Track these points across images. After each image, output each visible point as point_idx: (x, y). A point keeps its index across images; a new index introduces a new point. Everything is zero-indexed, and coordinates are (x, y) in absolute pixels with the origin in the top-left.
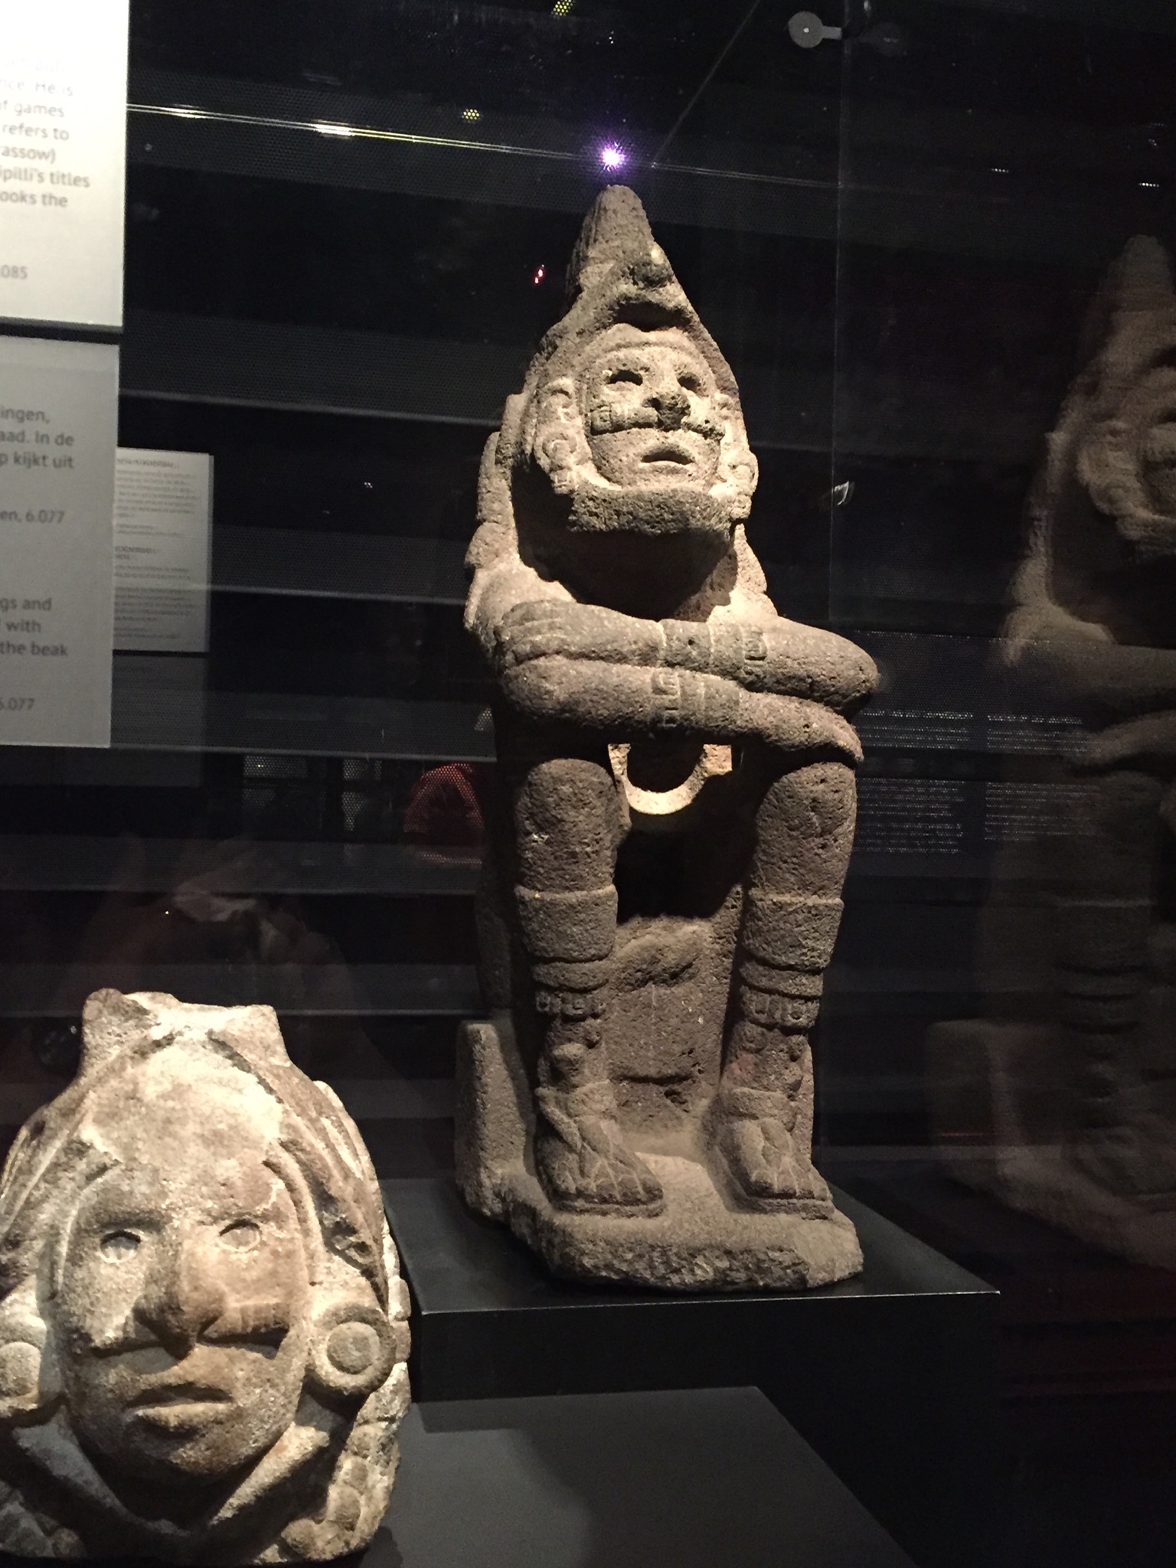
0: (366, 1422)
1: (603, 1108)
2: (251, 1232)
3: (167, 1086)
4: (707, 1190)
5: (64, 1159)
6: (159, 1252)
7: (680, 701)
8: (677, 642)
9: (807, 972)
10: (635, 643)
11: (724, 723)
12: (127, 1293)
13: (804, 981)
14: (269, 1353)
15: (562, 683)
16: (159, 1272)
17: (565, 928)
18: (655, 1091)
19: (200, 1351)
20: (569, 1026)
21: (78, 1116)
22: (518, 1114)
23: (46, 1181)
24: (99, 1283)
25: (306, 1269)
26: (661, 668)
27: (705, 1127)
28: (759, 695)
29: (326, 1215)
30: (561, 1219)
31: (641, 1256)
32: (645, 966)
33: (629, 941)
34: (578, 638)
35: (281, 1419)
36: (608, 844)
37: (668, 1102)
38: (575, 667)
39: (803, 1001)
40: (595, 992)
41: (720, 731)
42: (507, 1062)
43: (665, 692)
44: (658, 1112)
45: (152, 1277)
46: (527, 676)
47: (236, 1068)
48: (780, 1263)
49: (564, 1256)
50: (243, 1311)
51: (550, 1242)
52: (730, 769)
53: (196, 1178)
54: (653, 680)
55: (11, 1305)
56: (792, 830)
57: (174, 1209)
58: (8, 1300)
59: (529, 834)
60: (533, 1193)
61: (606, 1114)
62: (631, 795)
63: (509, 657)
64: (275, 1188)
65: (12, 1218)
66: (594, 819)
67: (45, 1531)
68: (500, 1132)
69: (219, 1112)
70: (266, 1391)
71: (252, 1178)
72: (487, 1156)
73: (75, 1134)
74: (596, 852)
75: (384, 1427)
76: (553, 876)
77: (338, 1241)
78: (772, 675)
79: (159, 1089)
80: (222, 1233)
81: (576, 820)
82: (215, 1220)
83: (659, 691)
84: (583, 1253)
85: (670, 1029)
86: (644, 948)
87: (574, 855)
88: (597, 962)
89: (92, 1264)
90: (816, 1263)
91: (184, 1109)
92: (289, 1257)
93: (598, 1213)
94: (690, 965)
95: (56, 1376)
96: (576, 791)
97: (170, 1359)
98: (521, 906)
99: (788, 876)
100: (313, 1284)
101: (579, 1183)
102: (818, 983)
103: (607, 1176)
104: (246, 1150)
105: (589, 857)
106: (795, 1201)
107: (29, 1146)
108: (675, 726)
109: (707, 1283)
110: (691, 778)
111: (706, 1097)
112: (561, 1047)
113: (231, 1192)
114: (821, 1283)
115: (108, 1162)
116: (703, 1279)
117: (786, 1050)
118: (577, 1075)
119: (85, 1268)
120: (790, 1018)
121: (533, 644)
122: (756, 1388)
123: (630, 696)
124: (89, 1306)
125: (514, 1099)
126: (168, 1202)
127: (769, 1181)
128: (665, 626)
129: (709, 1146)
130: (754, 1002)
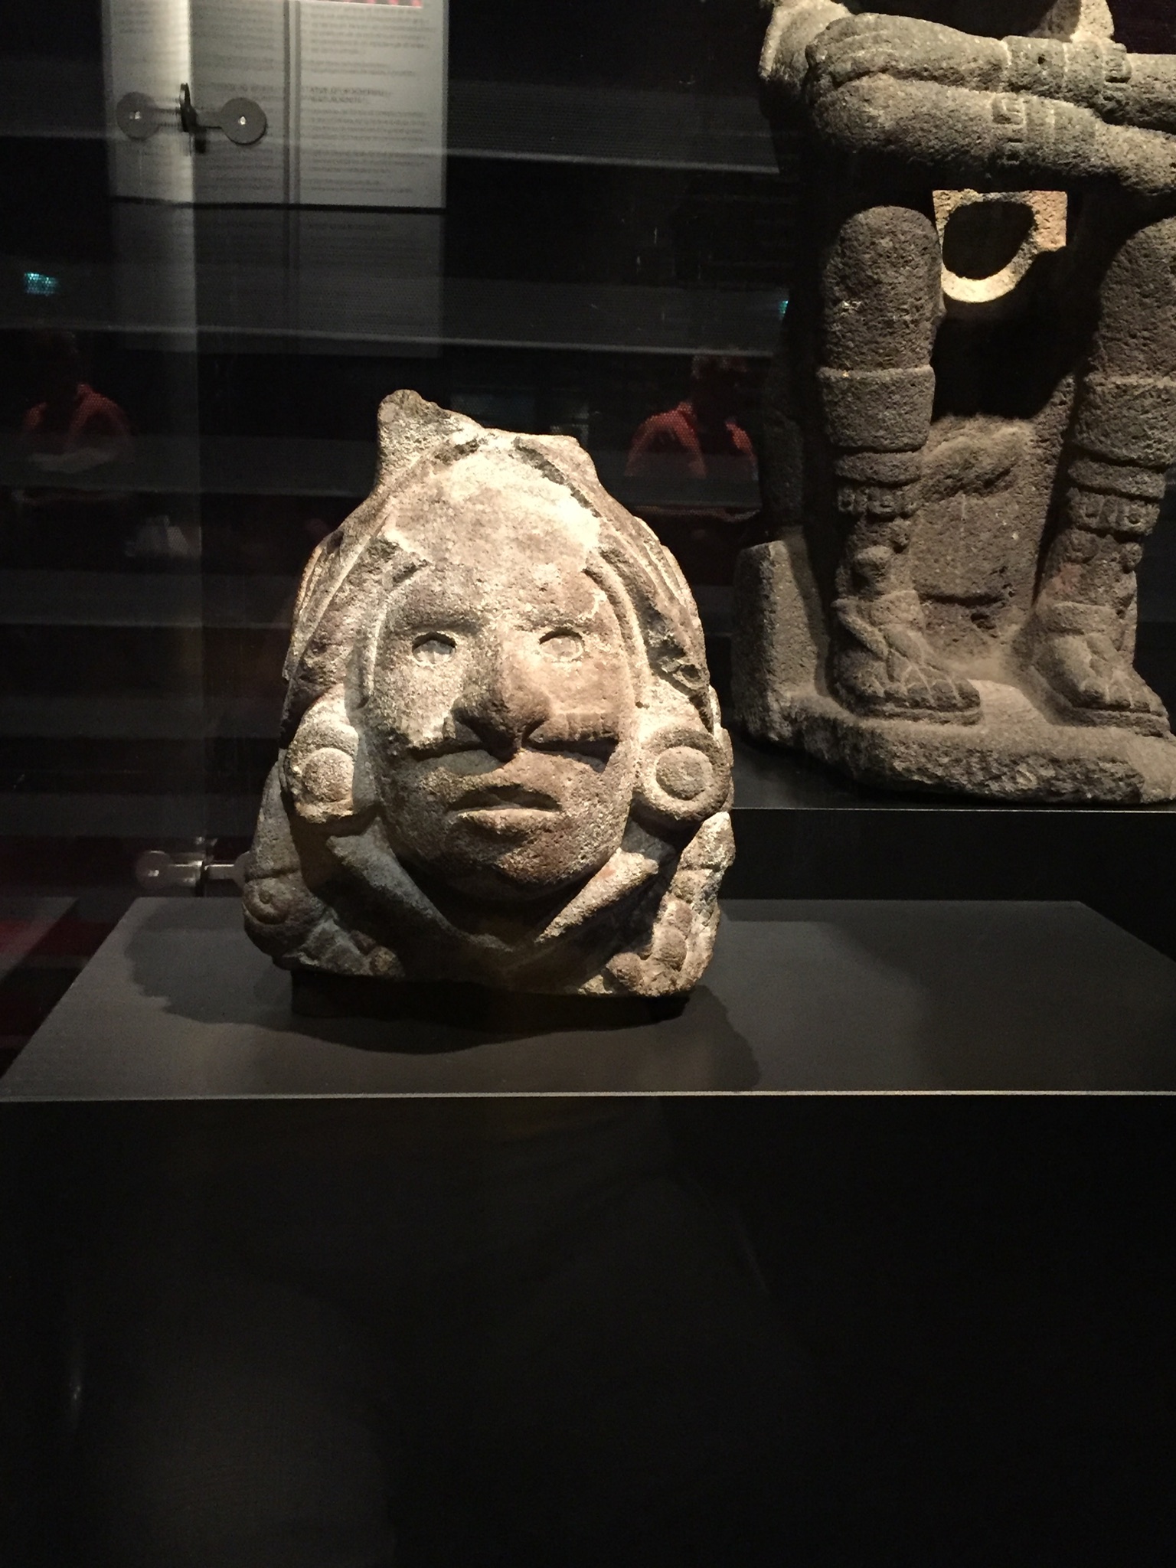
0: (690, 867)
1: (911, 618)
2: (573, 642)
3: (474, 490)
4: (1024, 706)
5: (368, 560)
6: (476, 655)
7: (1025, 131)
8: (1024, 60)
9: (1150, 468)
10: (975, 60)
11: (1075, 160)
12: (444, 695)
13: (1146, 479)
14: (598, 765)
15: (888, 106)
16: (478, 672)
17: (876, 411)
18: (960, 613)
19: (524, 756)
20: (875, 527)
21: (379, 522)
22: (809, 635)
23: (351, 583)
24: (413, 686)
25: (631, 687)
26: (1004, 93)
27: (1016, 651)
28: (1118, 129)
29: (651, 633)
30: (868, 724)
31: (958, 761)
32: (956, 471)
33: (940, 443)
34: (908, 53)
35: (608, 841)
36: (928, 314)
37: (975, 626)
38: (904, 88)
39: (1143, 503)
40: (907, 488)
41: (1070, 170)
42: (798, 579)
43: (1008, 120)
44: (963, 636)
45: (470, 679)
46: (847, 99)
47: (546, 479)
48: (1112, 774)
49: (875, 760)
50: (570, 718)
51: (856, 748)
52: (1063, 244)
53: (513, 580)
54: (995, 106)
55: (319, 712)
56: (1146, 297)
57: (490, 611)
58: (316, 708)
59: (838, 301)
60: (832, 708)
61: (913, 624)
62: (944, 280)
63: (825, 81)
64: (597, 599)
65: (315, 625)
66: (915, 281)
67: (360, 947)
68: (790, 654)
69: (533, 517)
70: (595, 806)
71: (570, 584)
72: (775, 679)
73: (380, 534)
74: (914, 322)
75: (708, 875)
76: (864, 351)
77: (665, 663)
78: (1137, 102)
79: (466, 494)
80: (543, 640)
81: (896, 281)
82: (535, 626)
83: (1001, 119)
84: (895, 756)
85: (981, 543)
86: (959, 451)
87: (890, 324)
88: (910, 453)
89: (404, 667)
90: (1151, 778)
91: (495, 512)
92: (614, 672)
93: (908, 718)
94: (1007, 472)
95: (370, 784)
96: (897, 246)
97: (494, 762)
98: (825, 390)
99: (1136, 353)
100: (639, 705)
101: (888, 687)
102: (1161, 482)
103: (919, 680)
104: (564, 557)
105: (908, 327)
106: (1128, 713)
107: (326, 560)
108: (1017, 163)
109: (1030, 792)
110: (1015, 259)
111: (1016, 623)
112: (865, 550)
113: (552, 597)
114: (1155, 800)
115: (417, 564)
116: (1025, 788)
117: (1118, 559)
118: (883, 581)
119: (397, 671)
120: (1126, 521)
121: (855, 62)
122: (1079, 903)
123: (967, 124)
124: (404, 708)
125: (805, 620)
126: (483, 603)
127: (1101, 690)
128: (1009, 43)
129: (1023, 667)
130: (1084, 506)
